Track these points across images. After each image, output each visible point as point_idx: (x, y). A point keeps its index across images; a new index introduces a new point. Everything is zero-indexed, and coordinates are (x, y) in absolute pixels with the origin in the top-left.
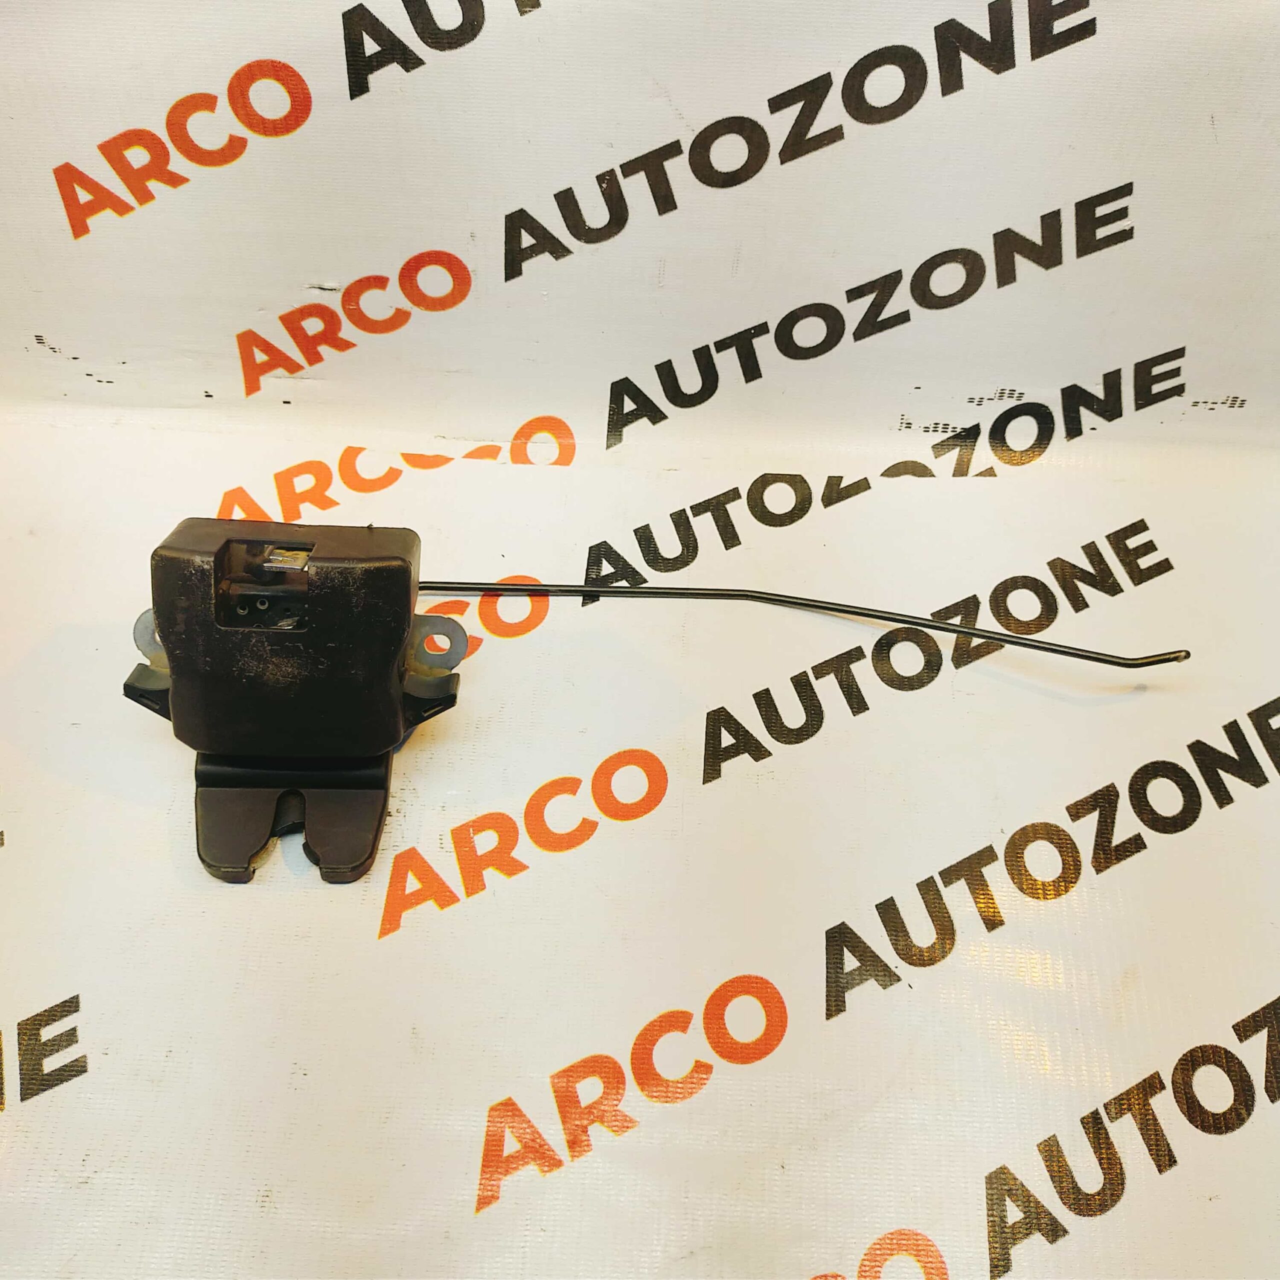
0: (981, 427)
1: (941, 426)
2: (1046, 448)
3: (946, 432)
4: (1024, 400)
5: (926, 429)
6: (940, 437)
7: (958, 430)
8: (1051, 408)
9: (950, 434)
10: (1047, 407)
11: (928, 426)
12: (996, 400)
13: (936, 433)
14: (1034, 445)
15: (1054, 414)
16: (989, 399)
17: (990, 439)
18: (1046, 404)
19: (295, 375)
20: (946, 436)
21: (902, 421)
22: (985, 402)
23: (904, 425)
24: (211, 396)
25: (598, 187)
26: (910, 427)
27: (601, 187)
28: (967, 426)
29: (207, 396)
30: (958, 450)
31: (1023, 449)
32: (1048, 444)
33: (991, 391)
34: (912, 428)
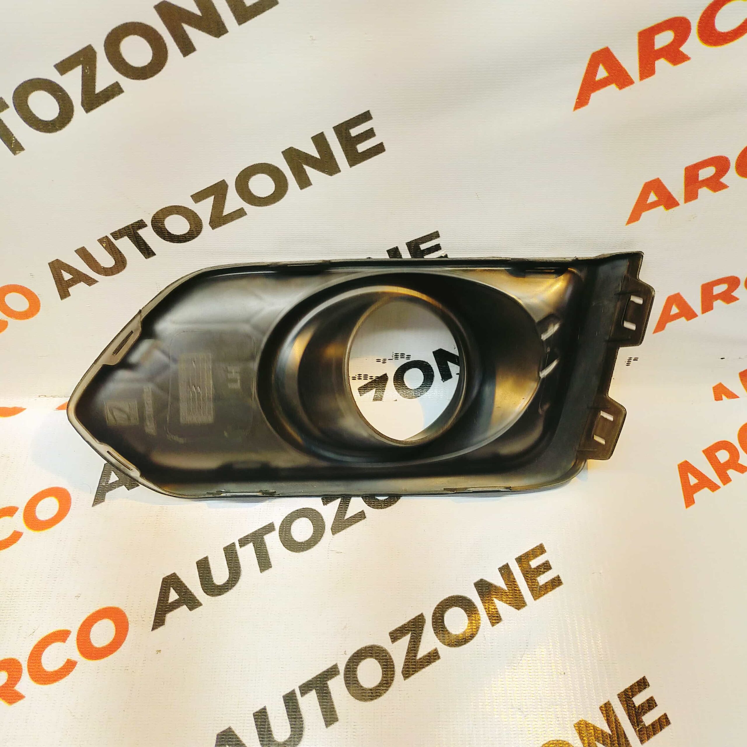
0: (388, 375)
1: (362, 376)
2: (431, 386)
3: (367, 379)
4: (412, 359)
5: (354, 378)
6: (363, 382)
7: (374, 378)
8: (429, 363)
9: (369, 380)
11: (355, 376)
12: (394, 359)
13: (360, 380)
14: (422, 385)
15: (432, 366)
16: (389, 360)
17: (394, 382)
18: (426, 361)
20: (366, 382)
22: (387, 361)
25: (101, 246)
27: (103, 246)
28: (379, 376)
30: (374, 390)
31: (416, 388)
32: (432, 384)
33: (389, 355)
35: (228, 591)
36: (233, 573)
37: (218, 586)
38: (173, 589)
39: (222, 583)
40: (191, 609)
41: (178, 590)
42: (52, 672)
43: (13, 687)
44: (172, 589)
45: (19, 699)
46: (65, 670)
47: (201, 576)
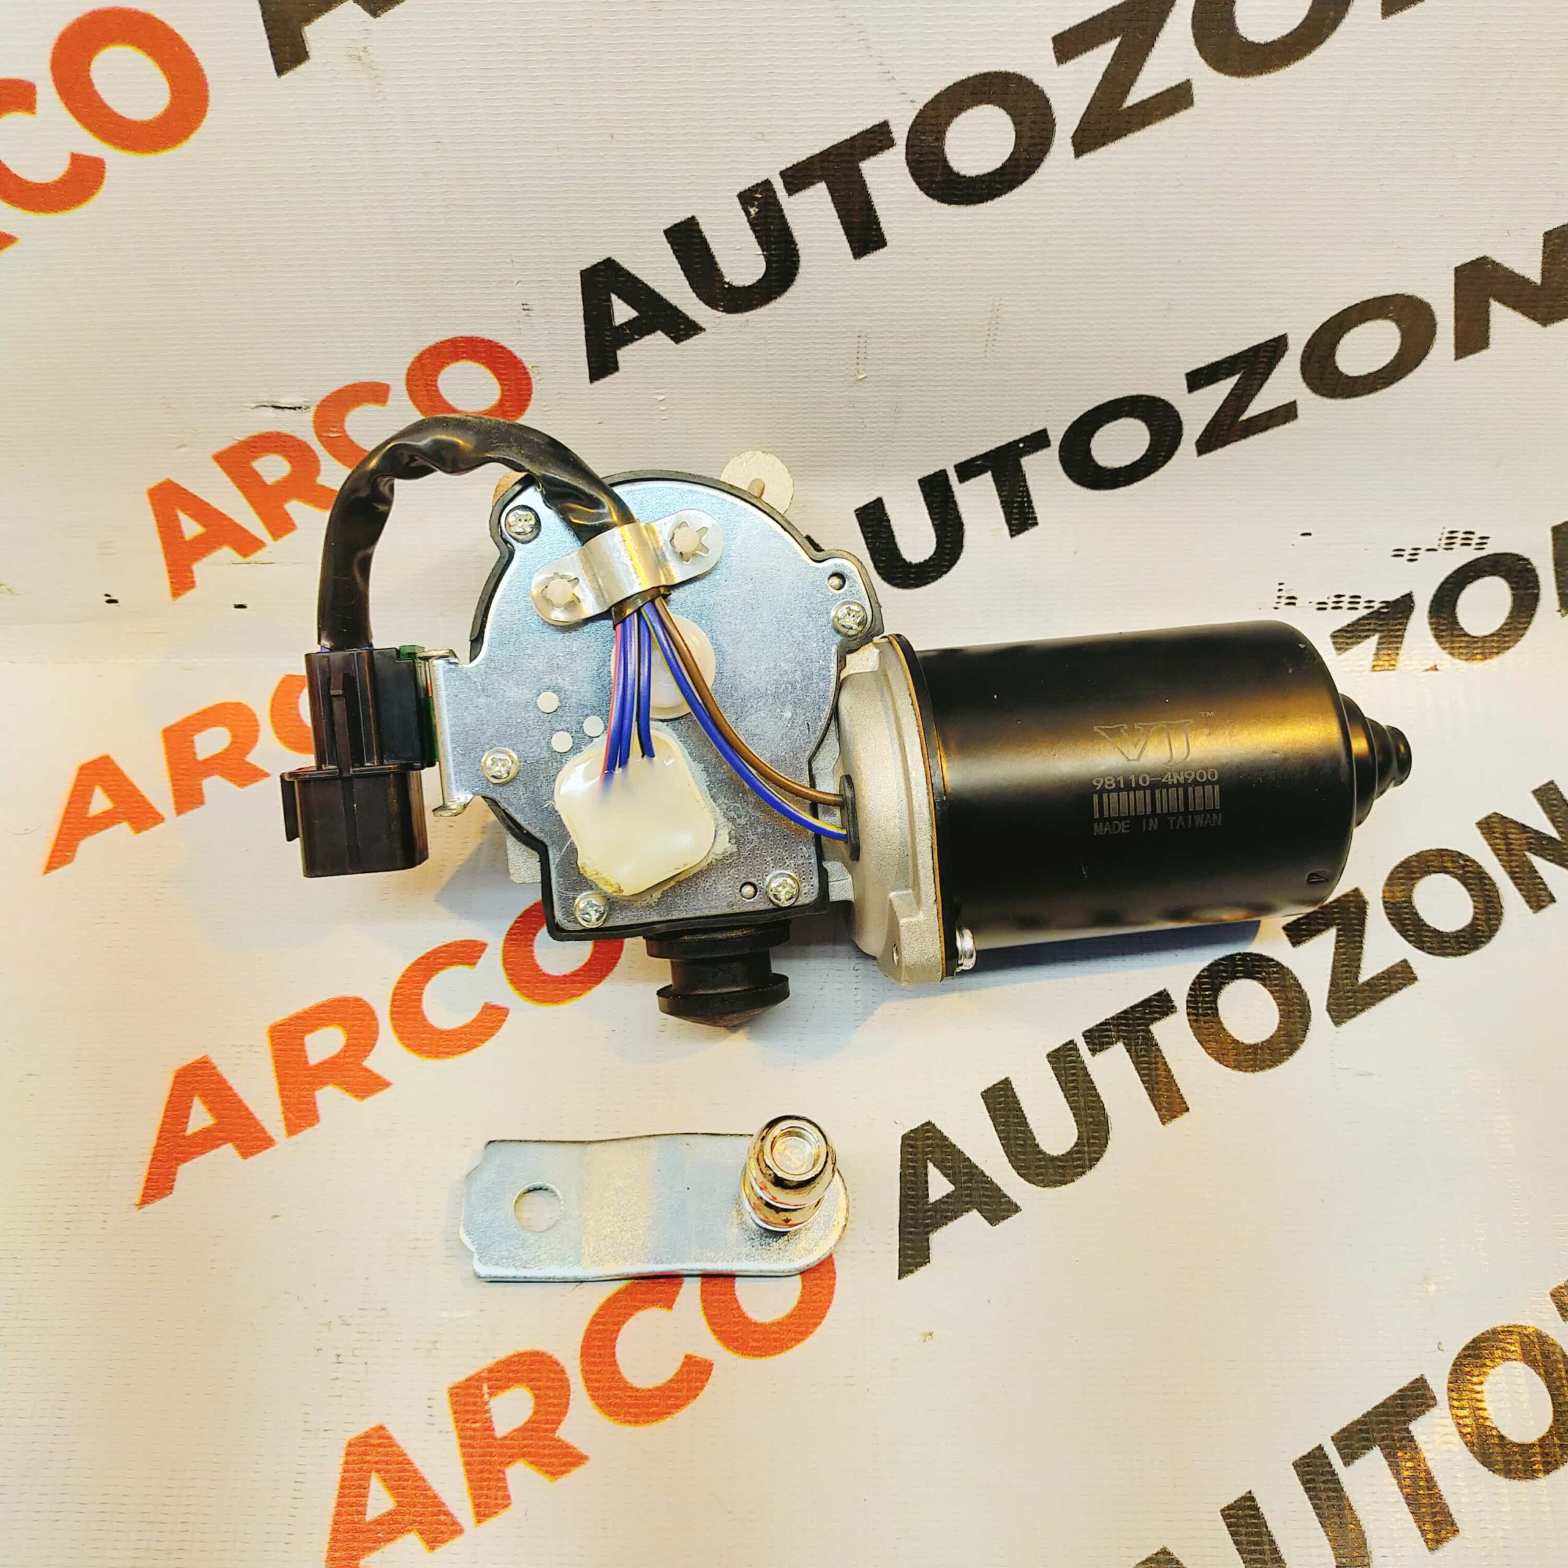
0: (1415, 598)
1: (1346, 599)
2: (1526, 629)
3: (1356, 609)
4: (1489, 550)
5: (1322, 607)
6: (1346, 617)
7: (1377, 605)
8: (1535, 562)
9: (1363, 612)
10: (1527, 560)
11: (1326, 600)
12: (1440, 551)
13: (1339, 610)
14: (1506, 624)
15: (1539, 572)
16: (1428, 550)
17: (1431, 618)
18: (1526, 556)
19: (248, 559)
20: (1354, 616)
21: (1280, 594)
22: (1422, 555)
23: (1284, 601)
24: (115, 601)
25: (743, 213)
26: (1294, 604)
27: (748, 214)
28: (1391, 598)
29: (109, 601)
30: (1375, 639)
31: (1487, 634)
32: (1529, 623)
33: (1434, 536)
34: (1298, 604)
35: (1084, 1173)
36: (1087, 1124)
37: (1054, 1159)
38: (934, 1165)
39: (1064, 1152)
40: (993, 1220)
41: (950, 1168)
42: (649, 1390)
43: (554, 1430)
44: (930, 1165)
45: (574, 1465)
46: (685, 1384)
47: (1002, 1131)
